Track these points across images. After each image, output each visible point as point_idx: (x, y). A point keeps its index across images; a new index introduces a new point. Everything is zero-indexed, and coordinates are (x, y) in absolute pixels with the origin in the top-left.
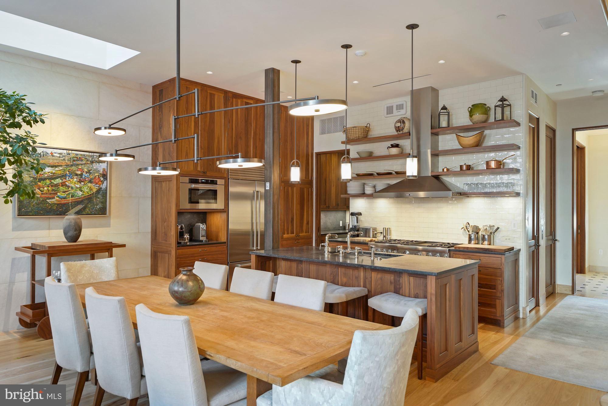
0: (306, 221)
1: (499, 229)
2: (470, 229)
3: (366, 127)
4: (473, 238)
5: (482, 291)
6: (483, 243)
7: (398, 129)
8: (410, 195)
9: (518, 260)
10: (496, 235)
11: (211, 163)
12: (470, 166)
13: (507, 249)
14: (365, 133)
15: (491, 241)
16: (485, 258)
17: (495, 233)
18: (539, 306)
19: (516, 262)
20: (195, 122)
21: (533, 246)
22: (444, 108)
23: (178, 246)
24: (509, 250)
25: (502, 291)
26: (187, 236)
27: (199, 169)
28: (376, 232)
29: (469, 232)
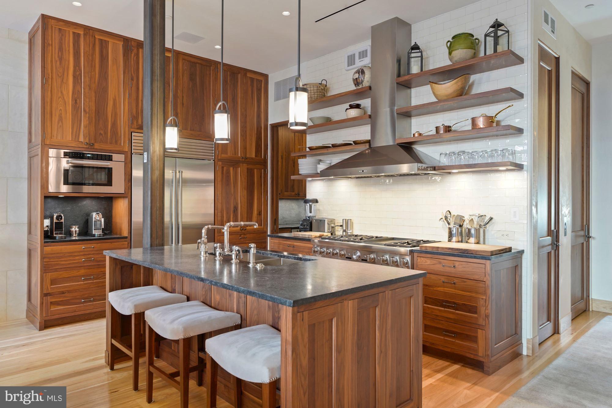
0: (257, 210)
1: (493, 220)
2: (452, 221)
3: (320, 84)
4: (454, 232)
5: (458, 314)
6: (469, 241)
7: (357, 82)
8: (363, 171)
9: (519, 266)
10: (488, 228)
11: (102, 132)
12: (449, 127)
13: (497, 250)
14: (320, 92)
15: (479, 237)
16: (462, 265)
17: (487, 226)
18: (558, 333)
19: (516, 270)
20: (74, 77)
21: (549, 245)
22: (416, 47)
23: (45, 242)
24: (502, 252)
25: (487, 316)
26: (75, 229)
27: (81, 139)
28: (333, 225)
29: (449, 224)
